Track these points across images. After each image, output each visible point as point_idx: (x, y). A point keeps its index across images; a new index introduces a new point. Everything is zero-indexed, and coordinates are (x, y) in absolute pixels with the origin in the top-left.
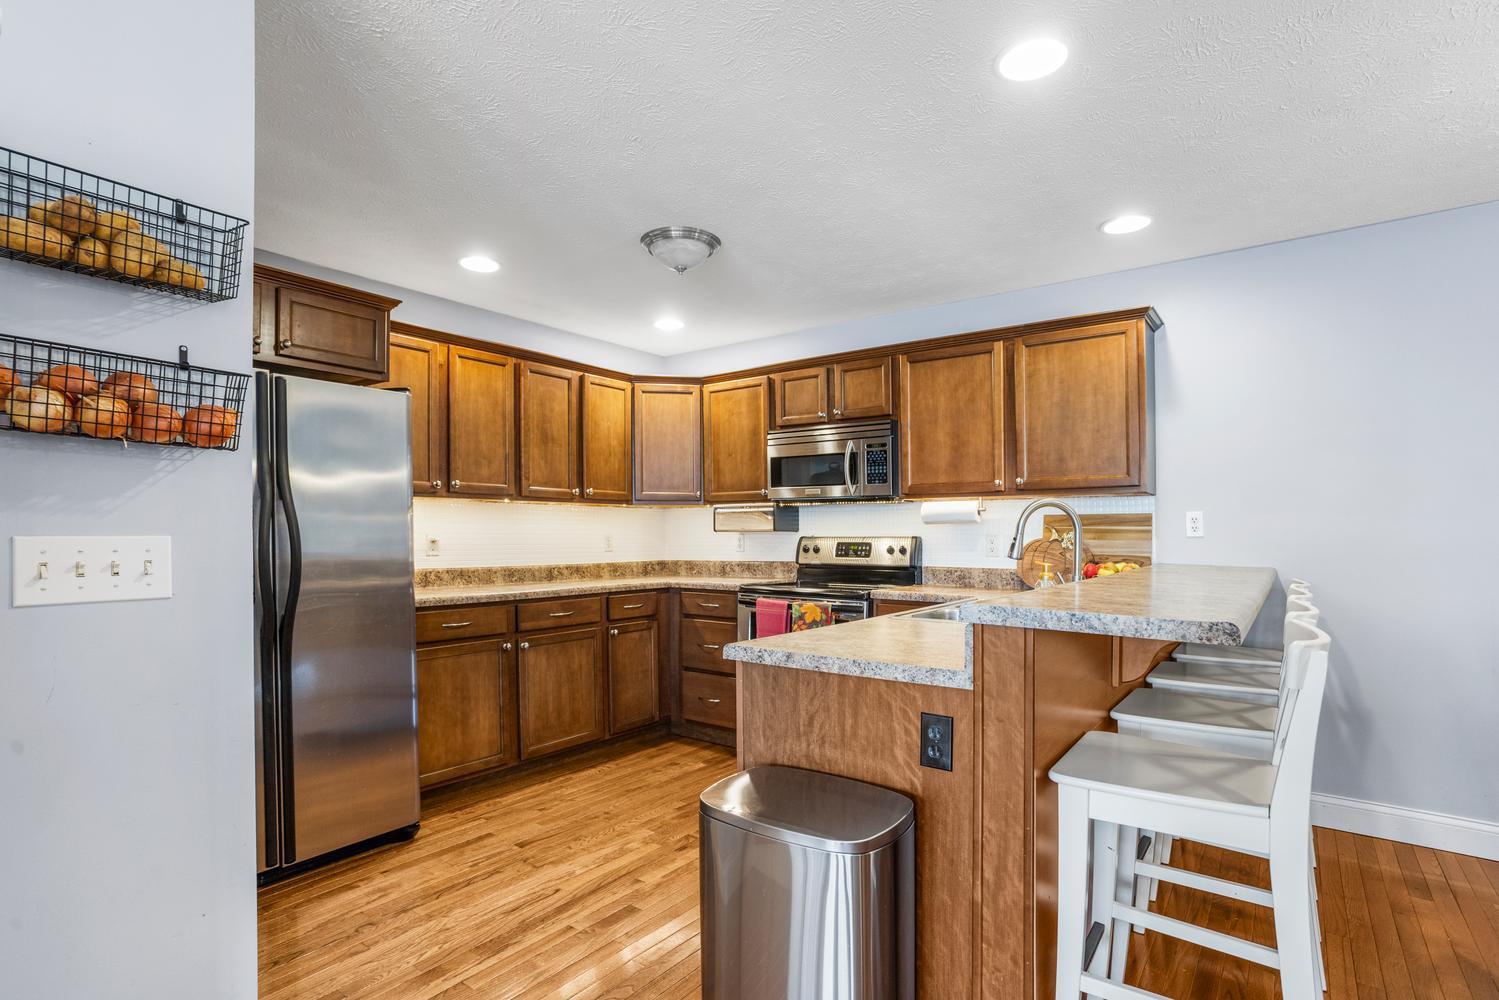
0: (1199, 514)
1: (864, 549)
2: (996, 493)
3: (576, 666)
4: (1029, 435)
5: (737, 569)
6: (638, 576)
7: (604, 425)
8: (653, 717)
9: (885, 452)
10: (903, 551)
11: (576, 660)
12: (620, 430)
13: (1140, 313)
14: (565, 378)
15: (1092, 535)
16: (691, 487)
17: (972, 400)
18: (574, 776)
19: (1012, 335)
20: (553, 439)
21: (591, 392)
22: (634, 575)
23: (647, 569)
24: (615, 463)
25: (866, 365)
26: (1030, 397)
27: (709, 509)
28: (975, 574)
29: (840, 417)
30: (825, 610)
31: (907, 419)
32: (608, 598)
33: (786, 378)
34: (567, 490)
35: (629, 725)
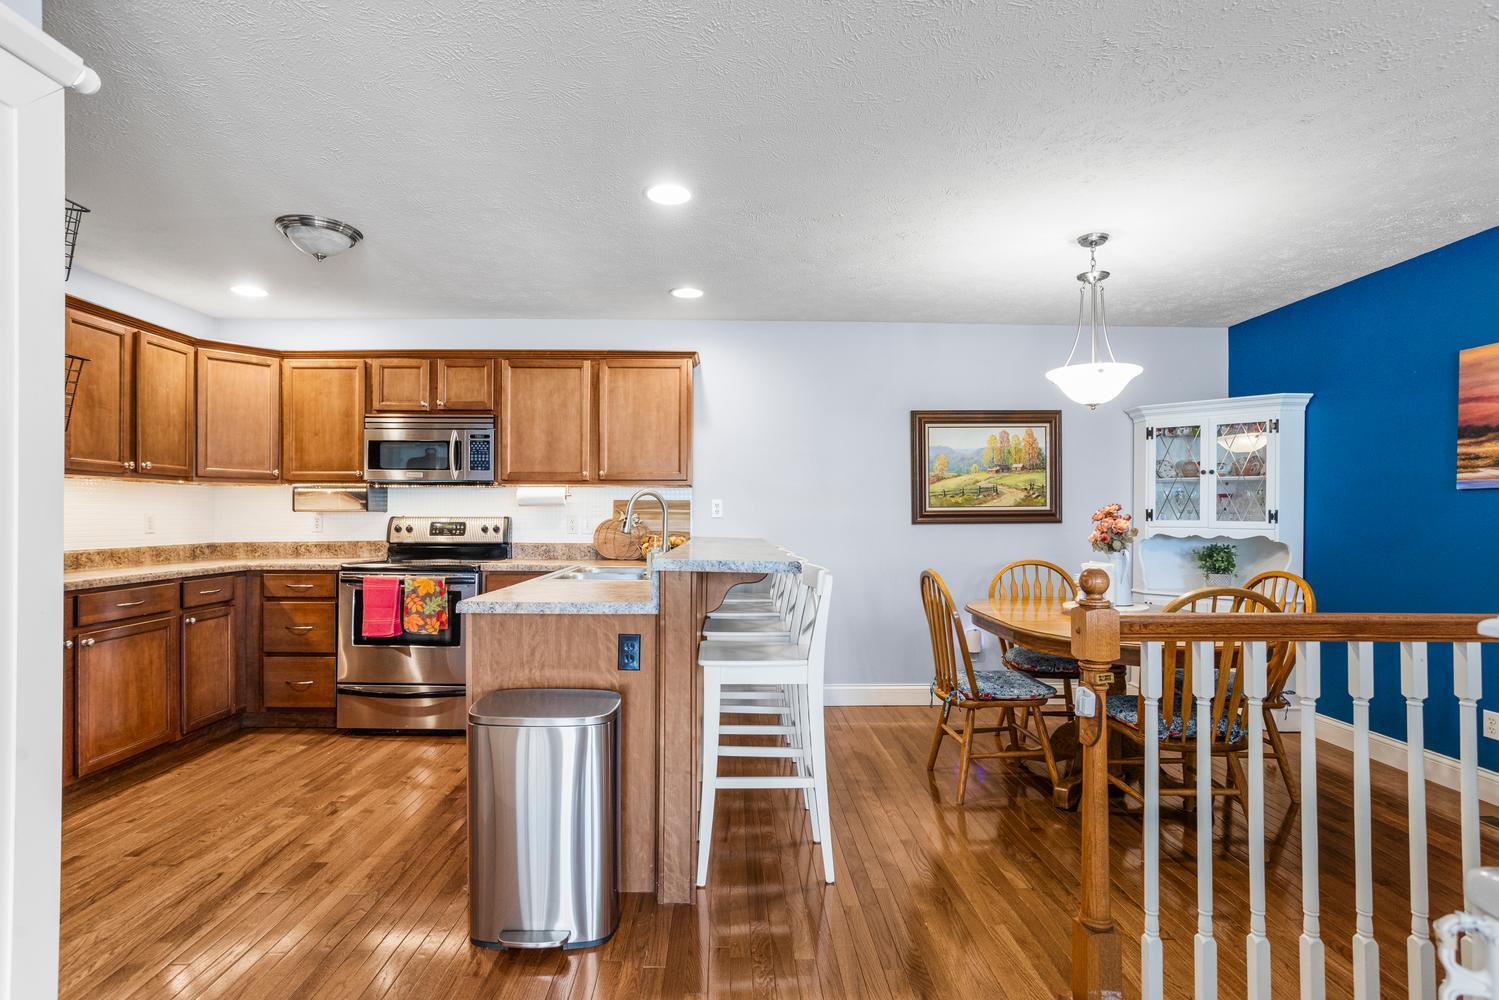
0: (719, 502)
1: (461, 528)
2: (583, 482)
3: (146, 662)
4: (609, 438)
5: (314, 550)
6: (185, 561)
7: (162, 391)
8: (230, 711)
9: (488, 442)
10: (496, 530)
11: (147, 655)
12: (181, 398)
13: (691, 355)
14: (117, 334)
15: (649, 516)
16: (267, 465)
17: (564, 405)
18: (148, 784)
19: (598, 357)
20: (100, 403)
21: (148, 353)
22: (180, 559)
23: (195, 553)
24: (175, 435)
25: (469, 364)
26: (610, 408)
27: (287, 489)
28: (559, 549)
29: (442, 408)
30: (440, 583)
31: (508, 415)
32: (183, 583)
33: (384, 364)
34: (119, 463)
35: (204, 721)
